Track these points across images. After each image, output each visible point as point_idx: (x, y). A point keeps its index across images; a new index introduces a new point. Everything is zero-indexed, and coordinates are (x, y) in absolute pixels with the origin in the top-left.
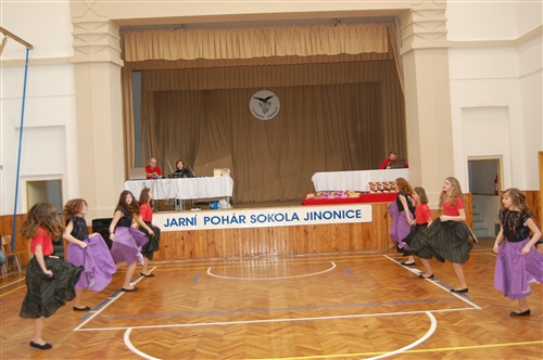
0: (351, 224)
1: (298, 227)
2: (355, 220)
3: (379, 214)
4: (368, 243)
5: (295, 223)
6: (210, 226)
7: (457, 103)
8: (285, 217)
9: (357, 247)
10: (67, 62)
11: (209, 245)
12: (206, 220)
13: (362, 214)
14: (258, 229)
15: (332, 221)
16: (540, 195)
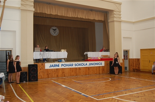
0: (100, 67)
1: (87, 67)
2: (100, 66)
3: (106, 64)
4: (103, 72)
5: (86, 66)
6: (63, 67)
8: (84, 64)
9: (101, 73)
10: (19, 8)
11: (62, 73)
12: (62, 65)
13: (102, 64)
14: (76, 68)
15: (95, 66)
16: (141, 60)
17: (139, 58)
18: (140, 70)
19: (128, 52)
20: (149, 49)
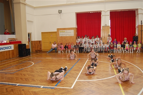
0: (10, 51)
2: (10, 49)
3: (15, 47)
4: (13, 56)
7: (27, 20)
9: (11, 57)
13: (12, 47)
15: (5, 50)
16: (42, 42)
17: (40, 40)
18: (41, 51)
19: (30, 35)
20: (50, 32)
